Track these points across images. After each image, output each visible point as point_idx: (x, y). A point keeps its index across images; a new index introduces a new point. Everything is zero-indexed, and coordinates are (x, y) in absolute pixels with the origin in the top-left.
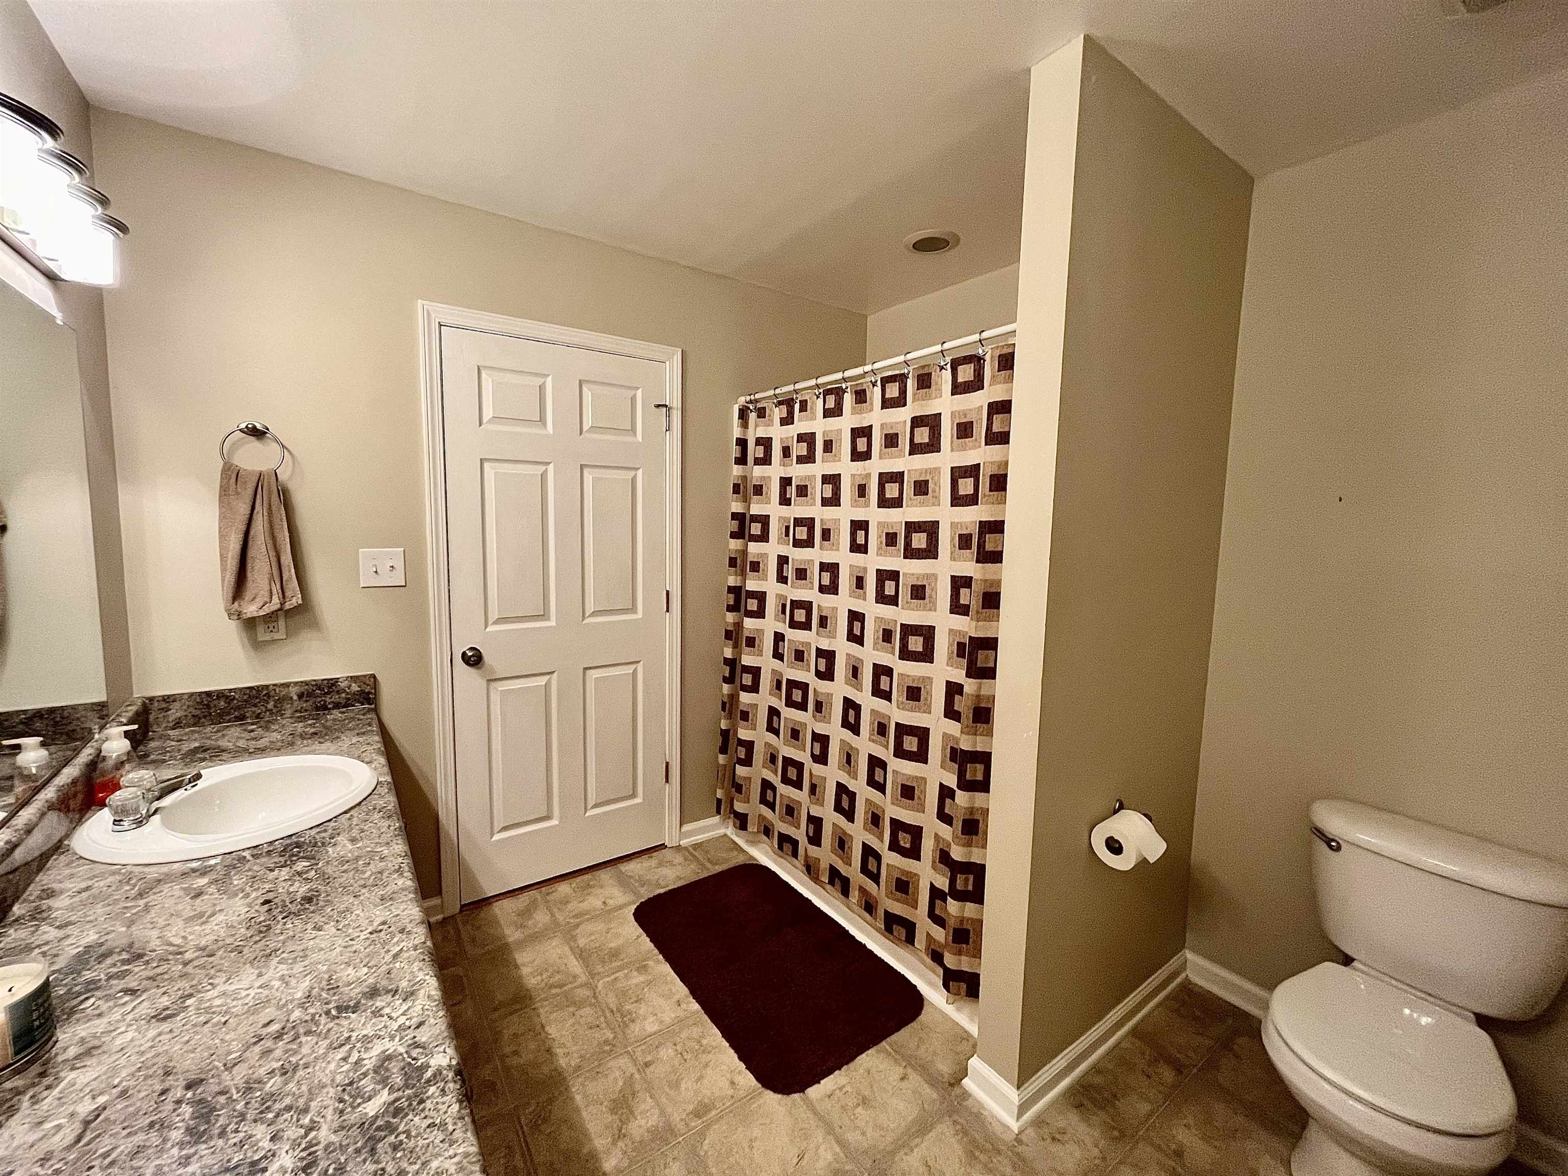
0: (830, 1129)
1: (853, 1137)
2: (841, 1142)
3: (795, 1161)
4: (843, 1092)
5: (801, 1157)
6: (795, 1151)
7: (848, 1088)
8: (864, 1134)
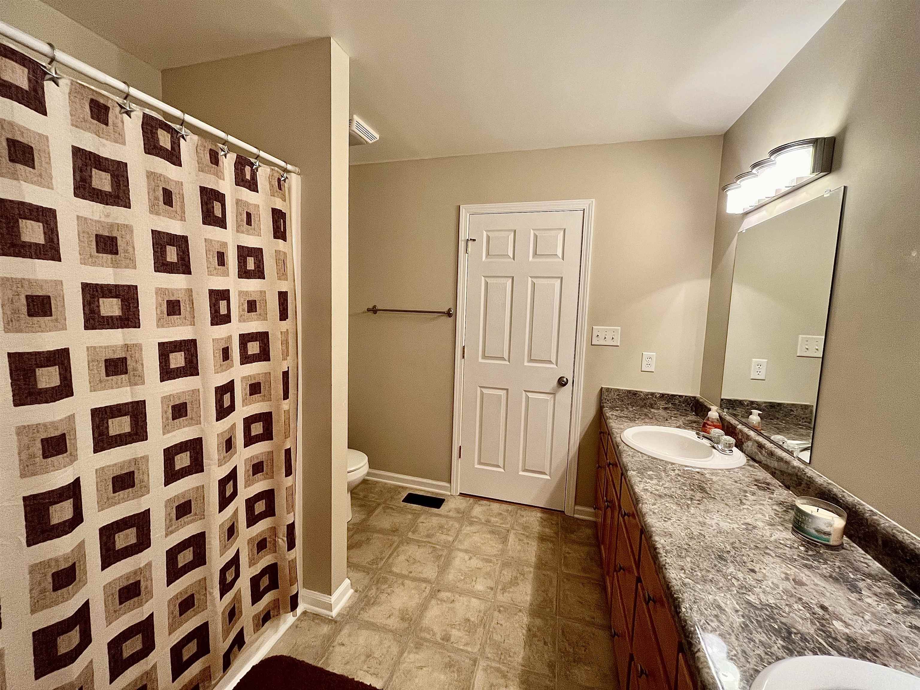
0: (397, 663)
1: (395, 650)
2: (401, 653)
3: (424, 669)
4: (369, 669)
5: (421, 668)
6: (420, 672)
7: (365, 667)
8: (389, 647)
